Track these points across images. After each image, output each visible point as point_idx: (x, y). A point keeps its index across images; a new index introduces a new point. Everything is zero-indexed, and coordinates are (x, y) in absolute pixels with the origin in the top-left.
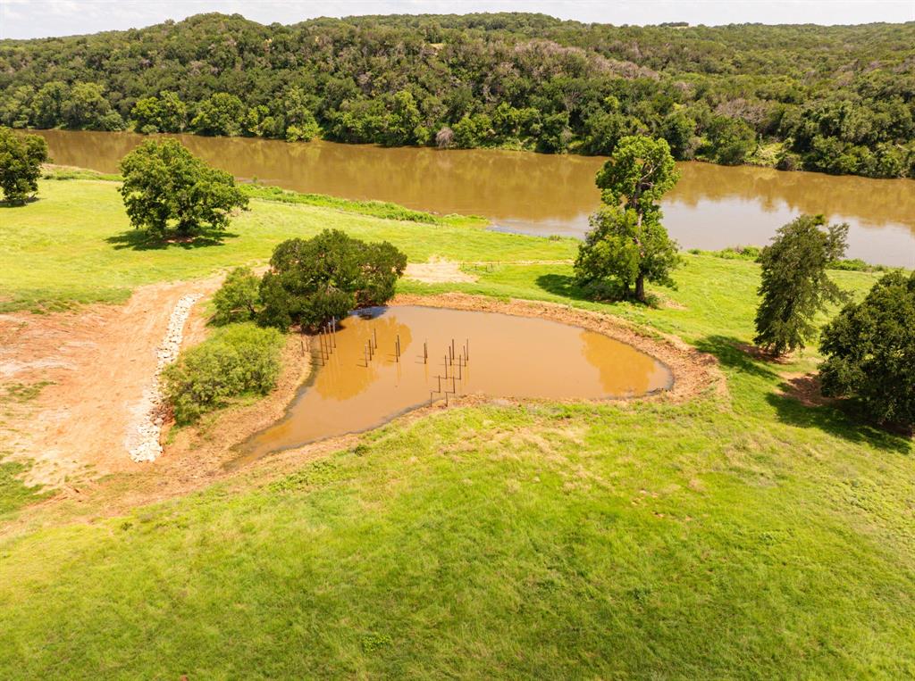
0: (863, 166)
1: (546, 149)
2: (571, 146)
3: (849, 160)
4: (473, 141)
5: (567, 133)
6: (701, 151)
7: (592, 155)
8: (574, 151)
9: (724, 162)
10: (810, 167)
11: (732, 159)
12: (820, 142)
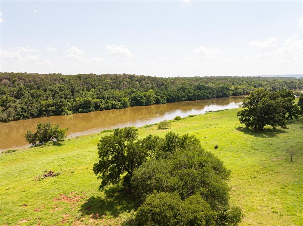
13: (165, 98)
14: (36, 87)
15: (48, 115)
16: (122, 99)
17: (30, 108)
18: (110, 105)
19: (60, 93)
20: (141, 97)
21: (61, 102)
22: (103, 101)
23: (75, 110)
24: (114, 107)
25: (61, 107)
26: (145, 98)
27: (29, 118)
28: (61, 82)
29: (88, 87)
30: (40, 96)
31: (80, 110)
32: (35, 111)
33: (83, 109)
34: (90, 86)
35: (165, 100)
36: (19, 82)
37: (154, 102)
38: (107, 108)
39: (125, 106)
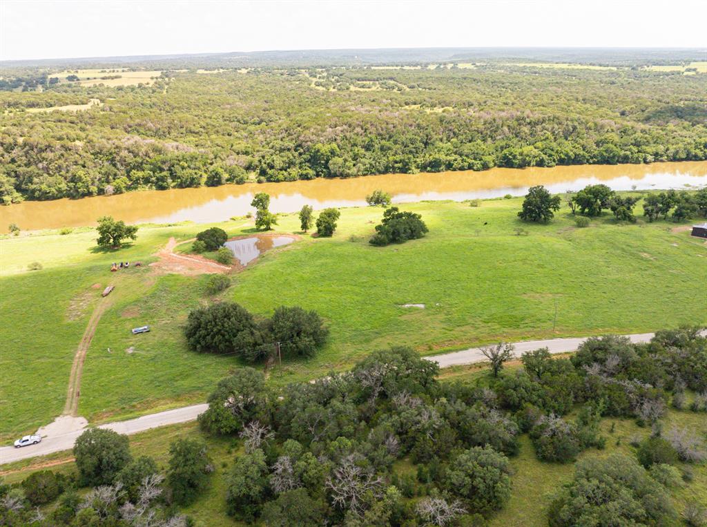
0: (286, 178)
1: (162, 188)
2: (172, 185)
3: (281, 177)
4: (124, 190)
5: (170, 181)
6: (227, 180)
7: (183, 188)
8: (174, 187)
9: (238, 183)
10: (269, 180)
11: (241, 182)
12: (270, 172)
13: (555, 157)
14: (387, 136)
15: (394, 172)
16: (483, 158)
17: (377, 164)
18: (466, 164)
19: (411, 146)
20: (515, 157)
21: (409, 159)
22: (459, 159)
23: (423, 168)
24: (470, 167)
25: (408, 165)
26: (519, 157)
27: (375, 175)
28: (417, 130)
29: (449, 136)
30: (389, 149)
31: (429, 169)
32: (381, 168)
33: (432, 167)
34: (452, 135)
35: (554, 161)
36: (371, 130)
37: (534, 163)
38: (462, 169)
39: (485, 167)
